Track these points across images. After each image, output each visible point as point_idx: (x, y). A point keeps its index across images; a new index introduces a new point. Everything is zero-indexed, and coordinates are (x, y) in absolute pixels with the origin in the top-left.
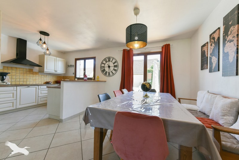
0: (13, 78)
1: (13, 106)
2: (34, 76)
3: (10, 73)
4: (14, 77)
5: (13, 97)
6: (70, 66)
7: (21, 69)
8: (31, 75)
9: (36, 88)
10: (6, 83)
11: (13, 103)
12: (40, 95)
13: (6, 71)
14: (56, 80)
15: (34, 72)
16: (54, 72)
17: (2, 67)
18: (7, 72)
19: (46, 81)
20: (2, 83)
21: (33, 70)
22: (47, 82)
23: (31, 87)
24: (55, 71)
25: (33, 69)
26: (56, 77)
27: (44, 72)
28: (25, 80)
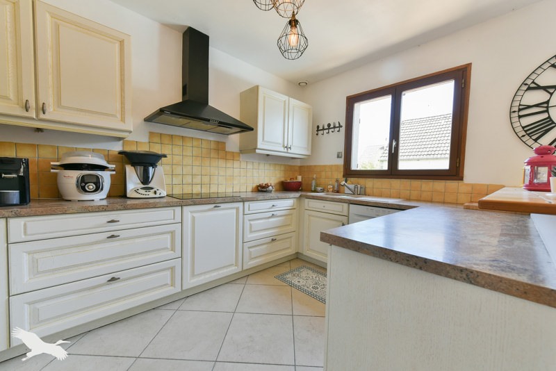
0: (174, 173)
1: (173, 284)
2: (229, 164)
3: (165, 156)
4: (178, 170)
5: (173, 249)
6: (324, 129)
7: (195, 143)
8: (222, 163)
9: (237, 209)
10: (155, 193)
11: (172, 269)
12: (249, 236)
13: (156, 149)
14: (283, 179)
15: (229, 152)
16: (282, 149)
17: (147, 135)
18: (160, 153)
19: (257, 183)
20: (143, 192)
21: (227, 145)
22: (260, 186)
23: (223, 206)
24: (283, 146)
25: (224, 143)
26: (283, 168)
27: (257, 151)
28: (206, 179)
